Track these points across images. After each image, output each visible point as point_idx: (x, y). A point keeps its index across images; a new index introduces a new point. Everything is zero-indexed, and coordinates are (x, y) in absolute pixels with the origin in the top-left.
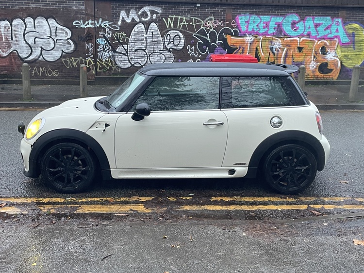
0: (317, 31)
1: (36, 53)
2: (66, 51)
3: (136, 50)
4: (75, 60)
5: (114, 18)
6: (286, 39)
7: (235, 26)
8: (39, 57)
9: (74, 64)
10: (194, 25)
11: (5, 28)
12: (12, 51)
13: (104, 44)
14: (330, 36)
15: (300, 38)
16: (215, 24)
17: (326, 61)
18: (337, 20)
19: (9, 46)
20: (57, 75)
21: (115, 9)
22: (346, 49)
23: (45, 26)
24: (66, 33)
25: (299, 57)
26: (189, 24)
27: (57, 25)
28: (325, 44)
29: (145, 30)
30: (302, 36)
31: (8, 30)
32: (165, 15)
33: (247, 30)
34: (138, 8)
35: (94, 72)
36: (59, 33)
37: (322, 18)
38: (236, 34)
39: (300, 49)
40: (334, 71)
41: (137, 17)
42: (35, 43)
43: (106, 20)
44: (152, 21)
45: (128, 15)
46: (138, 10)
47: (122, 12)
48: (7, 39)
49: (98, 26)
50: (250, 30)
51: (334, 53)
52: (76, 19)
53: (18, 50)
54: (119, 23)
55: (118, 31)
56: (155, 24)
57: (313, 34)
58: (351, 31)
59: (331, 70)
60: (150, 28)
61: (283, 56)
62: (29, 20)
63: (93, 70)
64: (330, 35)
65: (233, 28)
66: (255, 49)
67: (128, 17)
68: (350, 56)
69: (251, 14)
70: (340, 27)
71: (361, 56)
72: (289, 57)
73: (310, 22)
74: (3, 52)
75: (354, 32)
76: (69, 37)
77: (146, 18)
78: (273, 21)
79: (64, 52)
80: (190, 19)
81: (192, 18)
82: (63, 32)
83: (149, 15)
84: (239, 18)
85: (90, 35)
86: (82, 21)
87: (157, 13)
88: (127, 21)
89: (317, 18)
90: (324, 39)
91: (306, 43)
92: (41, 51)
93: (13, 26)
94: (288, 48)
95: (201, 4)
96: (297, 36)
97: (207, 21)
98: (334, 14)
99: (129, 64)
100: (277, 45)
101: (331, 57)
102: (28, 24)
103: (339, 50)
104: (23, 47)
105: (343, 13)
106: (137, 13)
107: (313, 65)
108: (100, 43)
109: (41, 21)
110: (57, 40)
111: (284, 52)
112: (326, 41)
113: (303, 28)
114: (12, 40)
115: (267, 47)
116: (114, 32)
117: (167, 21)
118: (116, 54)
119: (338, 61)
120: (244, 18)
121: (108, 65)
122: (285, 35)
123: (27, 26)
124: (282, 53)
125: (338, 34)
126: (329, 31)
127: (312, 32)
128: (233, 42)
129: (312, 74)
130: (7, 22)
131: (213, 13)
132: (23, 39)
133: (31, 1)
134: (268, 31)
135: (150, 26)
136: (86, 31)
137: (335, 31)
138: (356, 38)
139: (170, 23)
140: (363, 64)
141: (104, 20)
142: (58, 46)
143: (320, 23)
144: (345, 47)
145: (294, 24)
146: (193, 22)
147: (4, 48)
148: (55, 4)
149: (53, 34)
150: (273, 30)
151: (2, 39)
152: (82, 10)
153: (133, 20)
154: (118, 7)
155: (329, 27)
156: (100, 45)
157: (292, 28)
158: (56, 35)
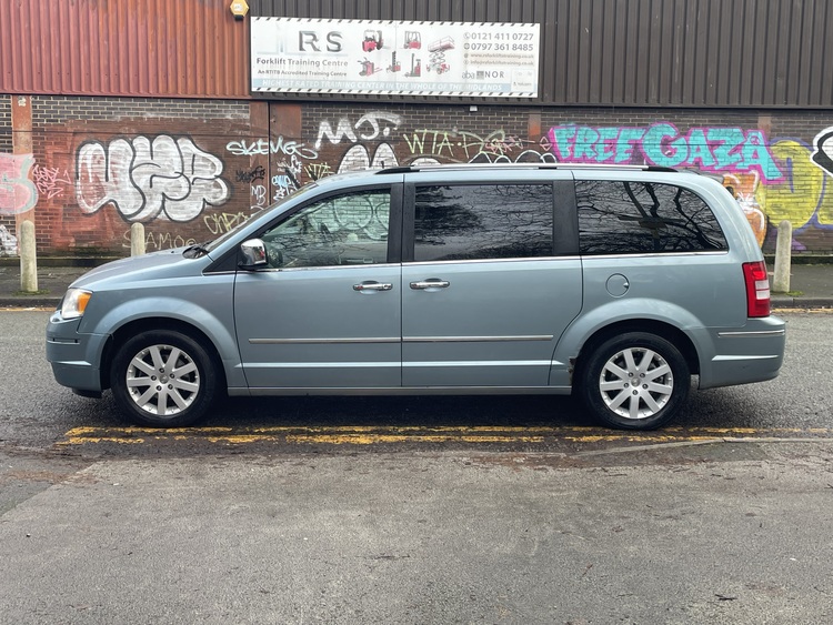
0: (714, 157)
1: (154, 206)
2: (212, 201)
4: (230, 218)
5: (308, 135)
7: (546, 147)
8: (159, 213)
9: (228, 225)
10: (465, 146)
11: (95, 157)
12: (106, 204)
13: (286, 186)
14: (740, 166)
16: (508, 143)
18: (753, 134)
19: (101, 192)
21: (308, 119)
22: (776, 191)
23: (171, 152)
24: (213, 165)
26: (456, 145)
27: (195, 150)
28: (732, 182)
29: (367, 159)
31: (99, 163)
32: (408, 128)
33: (572, 156)
34: (354, 116)
36: (199, 165)
37: (723, 130)
41: (352, 133)
42: (151, 186)
43: (292, 140)
44: (381, 140)
45: (334, 130)
46: (353, 119)
47: (323, 123)
48: (97, 179)
49: (276, 151)
50: (577, 155)
51: (751, 199)
52: (233, 140)
53: (119, 201)
54: (318, 145)
55: (314, 161)
56: (387, 147)
57: (707, 162)
58: (784, 156)
60: (377, 155)
62: (141, 143)
64: (741, 164)
65: (542, 152)
67: (335, 133)
68: (784, 206)
69: (580, 124)
70: (762, 151)
71: (808, 205)
73: (698, 138)
74: (89, 203)
75: (791, 157)
76: (218, 173)
77: (371, 134)
78: (626, 136)
79: (209, 204)
80: (458, 135)
81: (460, 133)
82: (206, 163)
83: (377, 130)
84: (555, 132)
85: (260, 169)
86: (243, 142)
87: (391, 125)
88: (332, 141)
89: (711, 130)
90: (730, 171)
92: (163, 202)
93: (110, 153)
95: (478, 106)
97: (491, 139)
98: (749, 122)
101: (744, 207)
102: (139, 148)
103: (761, 194)
104: (127, 193)
105: (765, 121)
106: (353, 125)
108: (280, 184)
109: (166, 143)
110: (195, 179)
112: (732, 176)
113: (686, 151)
114: (107, 180)
116: (306, 163)
117: (412, 141)
119: (759, 216)
120: (564, 133)
123: (137, 154)
125: (758, 162)
126: (738, 155)
127: (704, 159)
130: (98, 146)
131: (503, 123)
132: (128, 179)
133: (146, 105)
134: (613, 157)
135: (378, 151)
136: (251, 162)
137: (750, 156)
138: (796, 170)
139: (417, 145)
140: (814, 221)
141: (286, 139)
142: (197, 191)
143: (719, 141)
144: (773, 188)
145: (666, 143)
146: (462, 142)
147: (92, 196)
148: (191, 111)
149: (188, 168)
150: (624, 155)
151: (87, 178)
152: (245, 120)
153: (345, 139)
154: (316, 115)
155: (738, 148)
156: (278, 187)
157: (663, 151)
158: (193, 170)
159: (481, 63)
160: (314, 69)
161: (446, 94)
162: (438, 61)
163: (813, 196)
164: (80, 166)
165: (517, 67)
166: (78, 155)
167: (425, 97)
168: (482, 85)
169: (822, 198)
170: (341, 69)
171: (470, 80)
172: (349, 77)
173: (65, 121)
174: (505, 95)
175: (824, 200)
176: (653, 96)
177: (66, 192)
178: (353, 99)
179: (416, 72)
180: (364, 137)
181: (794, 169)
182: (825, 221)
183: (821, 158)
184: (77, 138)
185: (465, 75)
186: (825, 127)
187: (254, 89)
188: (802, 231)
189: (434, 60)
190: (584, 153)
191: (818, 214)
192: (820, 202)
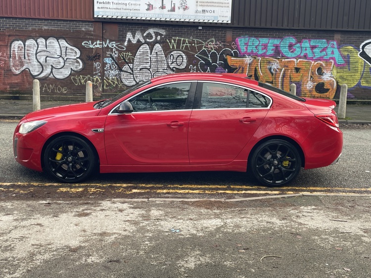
0: (313, 53)
1: (47, 71)
2: (75, 69)
3: (141, 69)
4: (83, 78)
5: (121, 39)
6: (283, 60)
7: (234, 47)
8: (50, 75)
9: (83, 81)
10: (196, 46)
11: (19, 47)
12: (24, 70)
13: (111, 63)
14: (325, 58)
15: (297, 60)
16: (216, 45)
17: (322, 81)
18: (332, 43)
19: (22, 65)
20: (66, 92)
21: (121, 31)
22: (342, 70)
23: (56, 46)
24: (76, 52)
25: (297, 77)
26: (192, 45)
27: (67, 45)
28: (321, 65)
29: (149, 51)
30: (298, 57)
31: (21, 50)
32: (169, 37)
33: (246, 51)
34: (143, 30)
35: (100, 89)
36: (69, 52)
37: (318, 40)
38: (236, 55)
39: (297, 70)
40: (330, 90)
41: (142, 38)
42: (46, 62)
43: (113, 41)
44: (156, 42)
45: (134, 37)
46: (143, 32)
47: (128, 33)
48: (20, 58)
49: (106, 46)
50: (249, 51)
51: (330, 73)
52: (85, 40)
53: (31, 69)
54: (126, 44)
55: (124, 51)
56: (159, 45)
57: (310, 55)
58: (346, 53)
59: (327, 90)
60: (154, 49)
61: (281, 76)
62: (41, 41)
63: (100, 87)
64: (326, 57)
65: (232, 49)
66: (254, 69)
68: (345, 77)
69: (250, 36)
70: (336, 51)
71: (357, 76)
72: (286, 77)
73: (306, 44)
74: (16, 69)
75: (349, 54)
76: (78, 56)
77: (151, 39)
78: (272, 42)
79: (73, 71)
80: (193, 40)
81: (194, 39)
82: (72, 51)
83: (154, 37)
84: (239, 40)
85: (98, 55)
86: (90, 42)
87: (161, 35)
88: (133, 42)
89: (312, 40)
90: (320, 60)
91: (304, 64)
92: (52, 69)
93: (26, 45)
94: (286, 68)
95: (202, 26)
96: (294, 58)
97: (208, 43)
98: (330, 37)
99: (135, 82)
100: (275, 65)
101: (327, 77)
102: (40, 44)
103: (335, 71)
104: (34, 65)
105: (338, 36)
106: (143, 34)
107: (310, 85)
108: (107, 62)
109: (52, 42)
110: (67, 59)
111: (282, 72)
112: (322, 63)
113: (300, 50)
114: (25, 58)
115: (265, 68)
116: (120, 52)
117: (171, 43)
118: (122, 73)
119: (333, 81)
120: (243, 40)
121: (114, 83)
122: (282, 56)
123: (39, 46)
124: (280, 73)
125: (334, 56)
126: (324, 53)
127: (308, 54)
128: (233, 62)
129: (309, 93)
130: (20, 42)
131: (214, 35)
132: (35, 58)
133: (43, 23)
134: (266, 52)
135: (155, 47)
136: (94, 51)
137: (330, 53)
138: (351, 60)
139: (173, 44)
140: (359, 84)
141: (111, 41)
142: (68, 64)
143: (316, 46)
144: (340, 68)
145: (291, 46)
146: (195, 44)
147: (17, 66)
148: (65, 26)
149: (63, 53)
150: (271, 51)
151: (15, 57)
152: (91, 31)
153: (139, 41)
154: (125, 29)
155: (324, 49)
156: (107, 64)
157: (290, 50)
158: (66, 55)
159: (204, 6)
160: (124, 7)
161: (187, 20)
162: (184, 4)
163: (359, 72)
164: (12, 52)
165: (221, 8)
166: (11, 46)
167: (177, 21)
168: (205, 16)
169: (363, 73)
170: (137, 7)
171: (199, 14)
172: (140, 12)
173: (4, 30)
174: (215, 21)
175: (364, 75)
176: (285, 23)
177: (5, 64)
178: (142, 22)
179: (173, 10)
180: (148, 40)
181: (350, 60)
182: (364, 84)
183: (364, 55)
184: (10, 38)
185: (197, 12)
186: (366, 40)
187: (95, 16)
188: (354, 89)
189: (182, 4)
190: (252, 50)
191: (361, 81)
192: (362, 75)
